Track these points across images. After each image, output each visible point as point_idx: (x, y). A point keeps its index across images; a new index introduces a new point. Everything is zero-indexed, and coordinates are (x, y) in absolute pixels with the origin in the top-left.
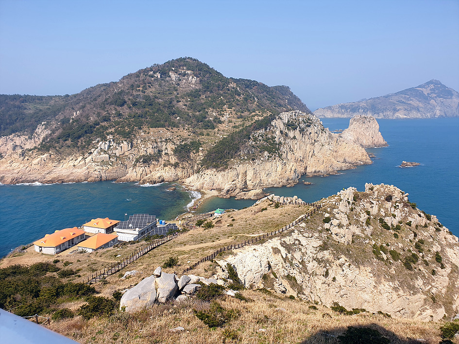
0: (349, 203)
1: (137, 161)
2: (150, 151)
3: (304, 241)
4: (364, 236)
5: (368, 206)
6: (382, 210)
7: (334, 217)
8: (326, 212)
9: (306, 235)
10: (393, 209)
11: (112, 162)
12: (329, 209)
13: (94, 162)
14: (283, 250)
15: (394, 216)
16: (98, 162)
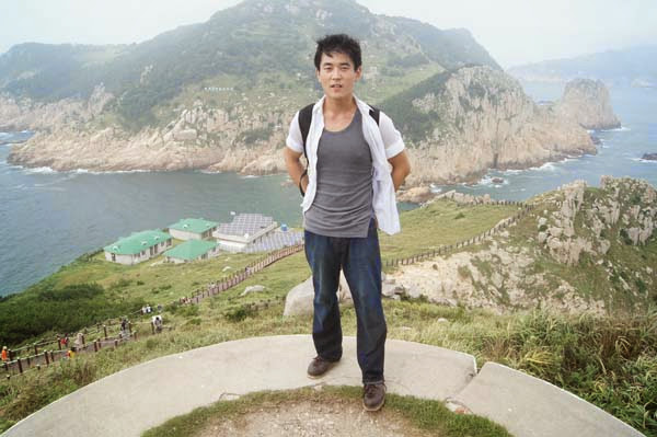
0: (576, 203)
1: (237, 140)
2: (257, 125)
3: (505, 258)
4: (596, 254)
5: (603, 209)
6: (625, 216)
7: (553, 224)
8: (542, 214)
9: (510, 249)
10: (642, 216)
11: (201, 141)
12: (546, 211)
13: (176, 140)
14: (474, 270)
15: (642, 226)
16: (181, 141)
